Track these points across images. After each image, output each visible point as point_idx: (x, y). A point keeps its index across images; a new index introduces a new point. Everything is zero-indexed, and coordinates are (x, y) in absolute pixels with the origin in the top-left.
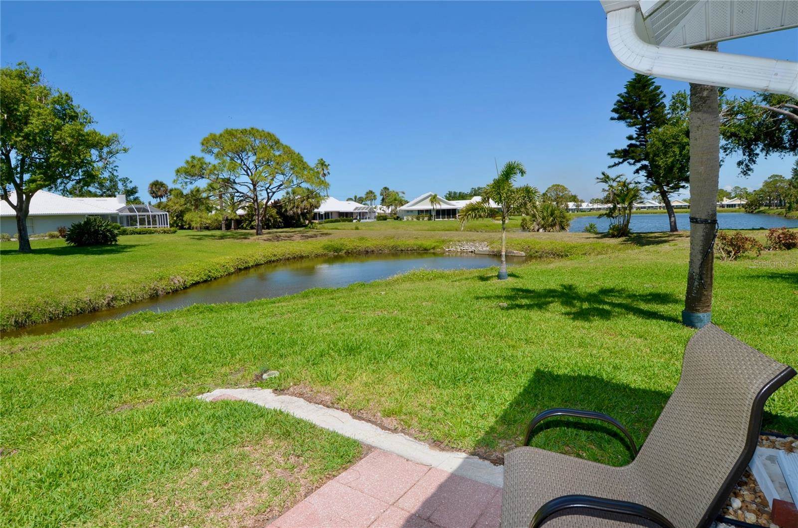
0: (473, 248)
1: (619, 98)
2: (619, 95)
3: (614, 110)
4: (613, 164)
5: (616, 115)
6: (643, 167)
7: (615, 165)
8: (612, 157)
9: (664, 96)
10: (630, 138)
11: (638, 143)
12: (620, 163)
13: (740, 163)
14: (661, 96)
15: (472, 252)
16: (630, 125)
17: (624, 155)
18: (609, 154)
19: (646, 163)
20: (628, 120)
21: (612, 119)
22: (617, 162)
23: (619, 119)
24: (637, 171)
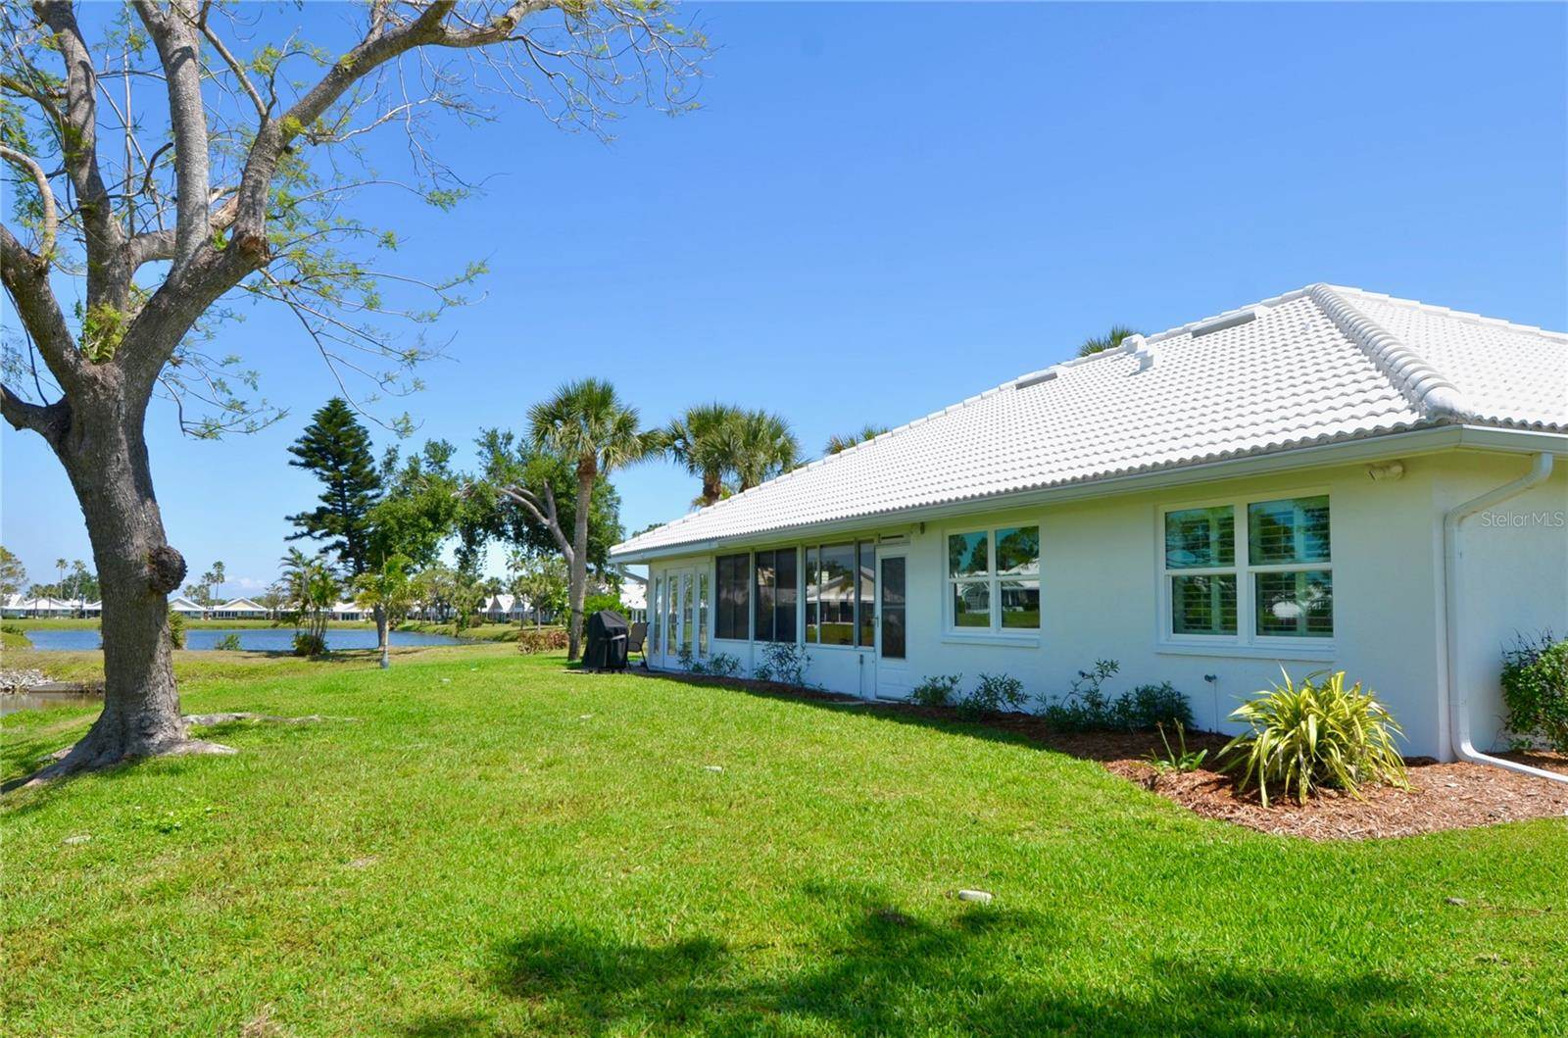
0: (9, 682)
1: (305, 433)
2: (306, 429)
3: (299, 452)
4: (292, 535)
5: (301, 460)
6: (339, 545)
7: (296, 537)
8: (296, 525)
9: (371, 444)
10: (325, 499)
11: (330, 507)
12: (303, 535)
13: (458, 551)
14: (367, 442)
15: (7, 690)
16: (323, 478)
17: (315, 522)
18: (288, 518)
19: (345, 539)
20: (318, 470)
21: (292, 463)
22: (299, 533)
23: (307, 465)
24: (325, 550)
